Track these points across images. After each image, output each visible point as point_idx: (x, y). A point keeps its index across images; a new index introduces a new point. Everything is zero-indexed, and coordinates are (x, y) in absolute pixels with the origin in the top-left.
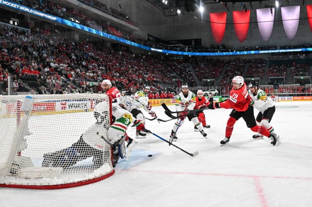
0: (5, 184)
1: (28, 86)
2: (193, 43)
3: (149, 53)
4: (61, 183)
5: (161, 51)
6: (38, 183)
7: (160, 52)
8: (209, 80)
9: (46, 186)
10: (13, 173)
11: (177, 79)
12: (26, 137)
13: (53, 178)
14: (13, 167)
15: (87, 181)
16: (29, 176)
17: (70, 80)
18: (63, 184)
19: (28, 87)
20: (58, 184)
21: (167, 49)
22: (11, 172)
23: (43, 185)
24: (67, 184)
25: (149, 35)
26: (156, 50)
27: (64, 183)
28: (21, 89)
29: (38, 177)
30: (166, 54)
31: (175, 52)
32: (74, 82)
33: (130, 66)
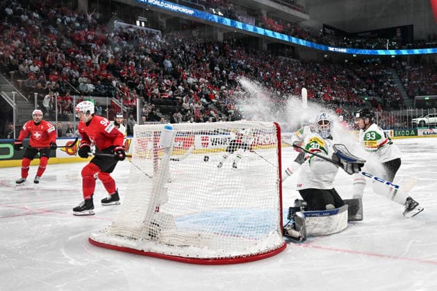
0: (143, 251)
1: (160, 112)
2: (399, 34)
3: (326, 56)
4: (214, 257)
5: (344, 50)
6: (184, 253)
7: (344, 53)
8: (427, 98)
9: (194, 258)
10: (152, 236)
11: (371, 98)
12: (167, 185)
13: (202, 248)
14: (151, 228)
15: (248, 256)
16: (172, 242)
17: (213, 102)
18: (216, 259)
19: (159, 114)
20: (210, 257)
21: (354, 47)
22: (150, 235)
23: (190, 257)
24: (222, 258)
25: (325, 26)
26: (336, 49)
27: (217, 257)
28: (152, 118)
29: (184, 244)
30: (352, 55)
31: (367, 52)
32: (218, 106)
33: (296, 79)
